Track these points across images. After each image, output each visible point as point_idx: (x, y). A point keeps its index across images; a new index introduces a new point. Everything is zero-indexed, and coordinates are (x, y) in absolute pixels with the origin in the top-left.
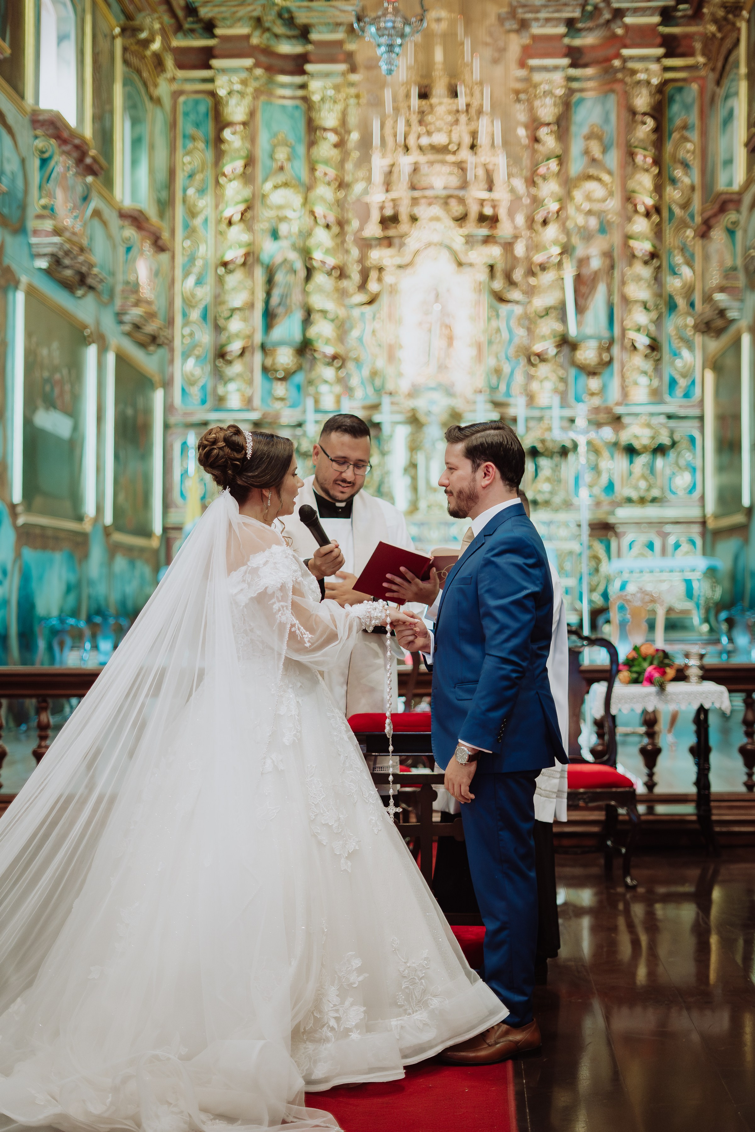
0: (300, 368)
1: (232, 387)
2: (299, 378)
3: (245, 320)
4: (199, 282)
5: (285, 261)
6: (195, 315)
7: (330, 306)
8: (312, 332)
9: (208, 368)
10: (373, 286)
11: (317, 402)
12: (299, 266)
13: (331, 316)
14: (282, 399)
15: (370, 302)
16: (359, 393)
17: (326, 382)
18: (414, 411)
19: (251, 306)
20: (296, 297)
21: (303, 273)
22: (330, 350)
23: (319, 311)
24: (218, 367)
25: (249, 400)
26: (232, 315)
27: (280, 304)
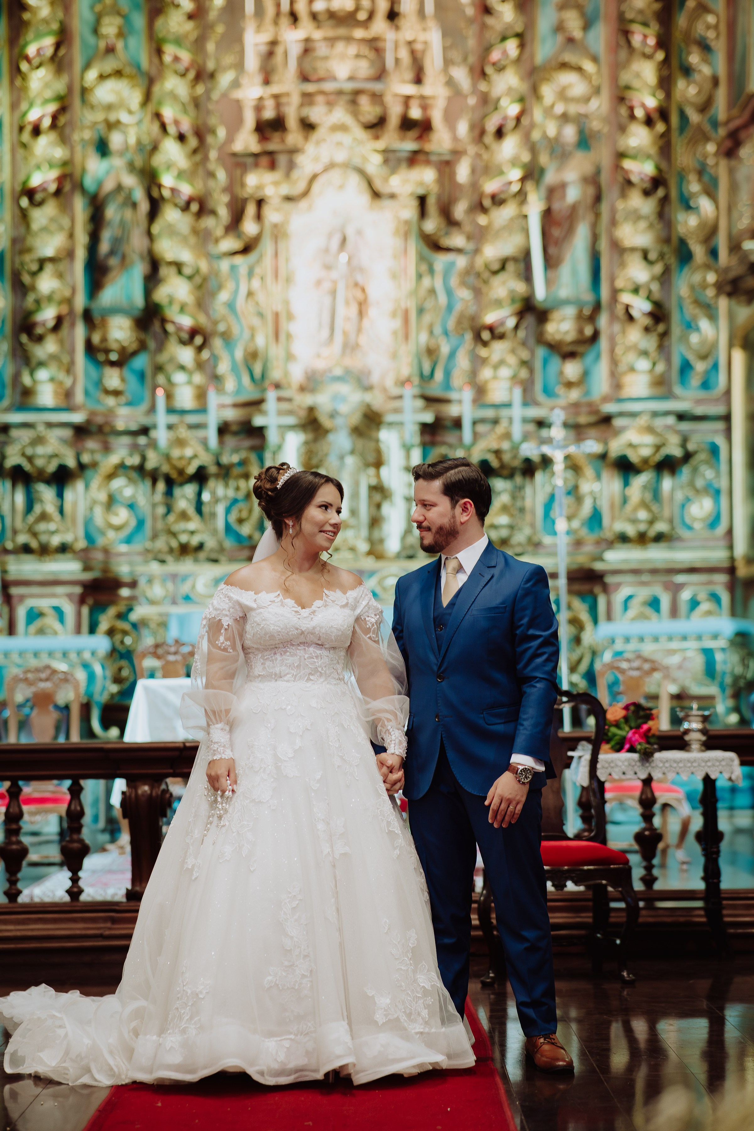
0: (142, 346)
1: (43, 374)
2: (141, 362)
3: (60, 276)
5: (119, 188)
7: (186, 256)
9: (6, 346)
10: (249, 227)
11: (170, 397)
12: (139, 195)
13: (187, 271)
14: (116, 393)
15: (246, 250)
16: (230, 385)
17: (182, 368)
18: (311, 410)
19: (70, 254)
20: (138, 242)
22: (186, 321)
23: (170, 263)
24: (21, 344)
25: (68, 394)
26: (41, 269)
27: (112, 253)
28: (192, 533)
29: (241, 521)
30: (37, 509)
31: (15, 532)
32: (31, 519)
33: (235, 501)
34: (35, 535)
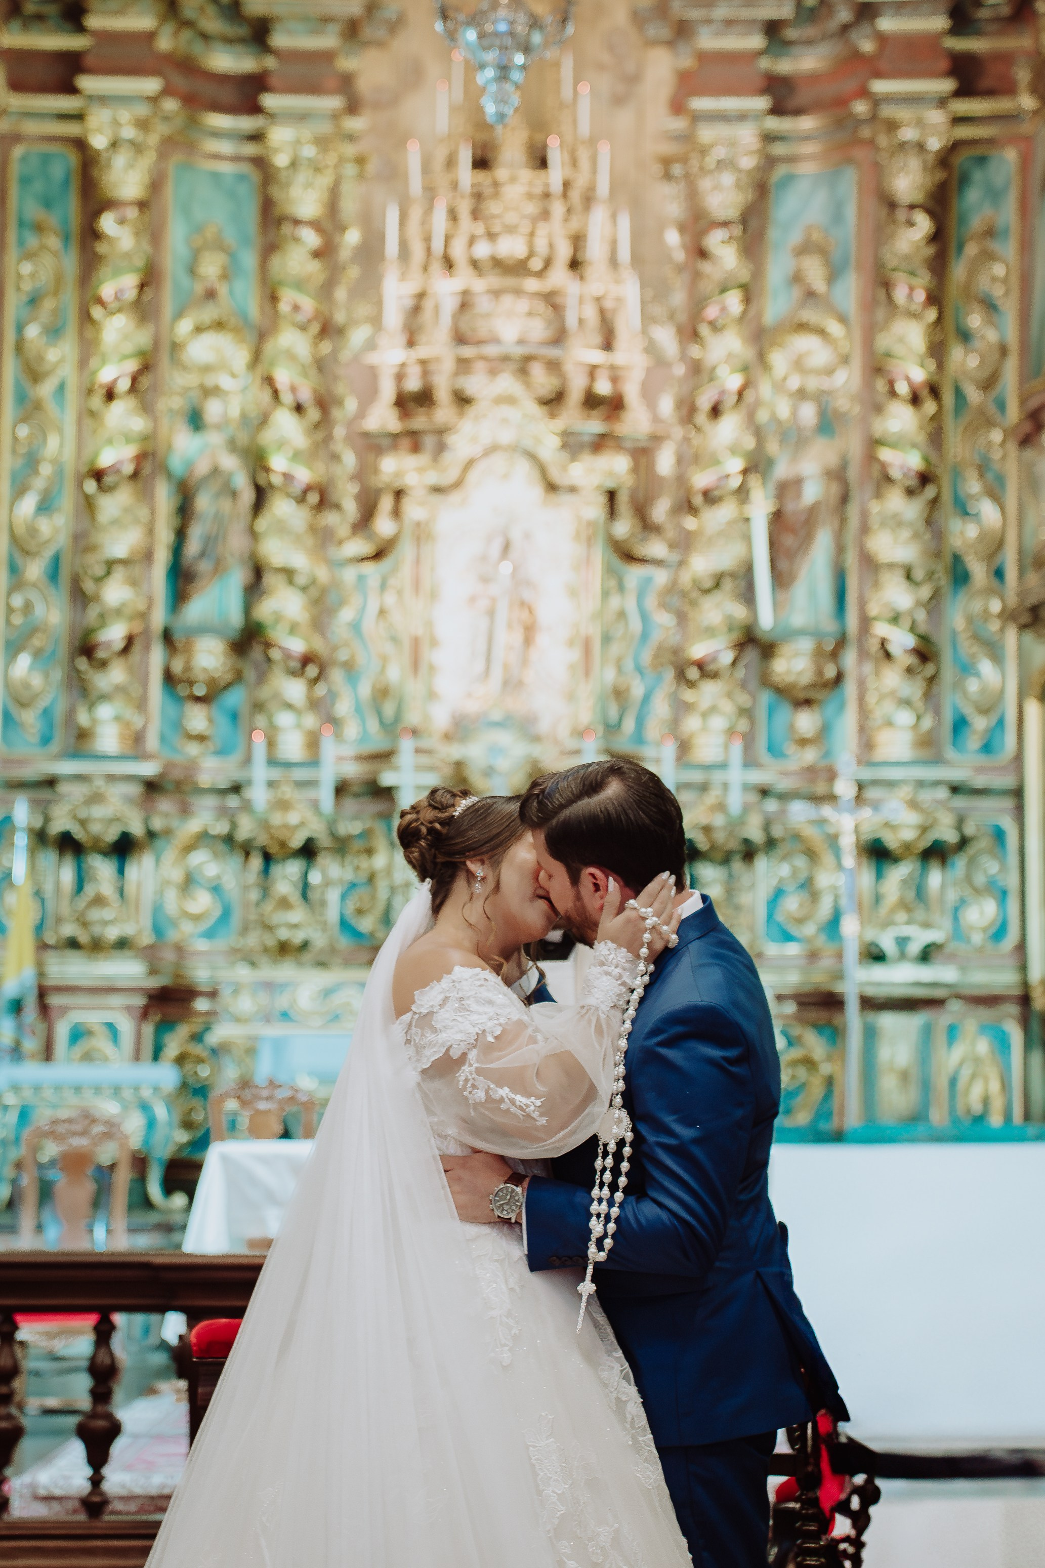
0: (238, 677)
1: (105, 711)
2: (235, 698)
3: (134, 583)
4: (45, 507)
5: (215, 471)
6: (35, 570)
7: (299, 560)
8: (265, 610)
9: (57, 675)
10: (384, 526)
11: (271, 744)
12: (242, 482)
13: (301, 580)
14: (201, 738)
15: (378, 555)
16: (351, 730)
17: (289, 706)
18: (459, 765)
19: (148, 556)
20: (237, 542)
21: (247, 496)
22: (297, 646)
23: (278, 570)
24: (78, 672)
25: (138, 739)
26: (109, 573)
27: (202, 555)
28: (295, 926)
29: (360, 912)
30: (90, 890)
31: (59, 920)
32: (82, 903)
33: (353, 885)
34: (85, 925)
